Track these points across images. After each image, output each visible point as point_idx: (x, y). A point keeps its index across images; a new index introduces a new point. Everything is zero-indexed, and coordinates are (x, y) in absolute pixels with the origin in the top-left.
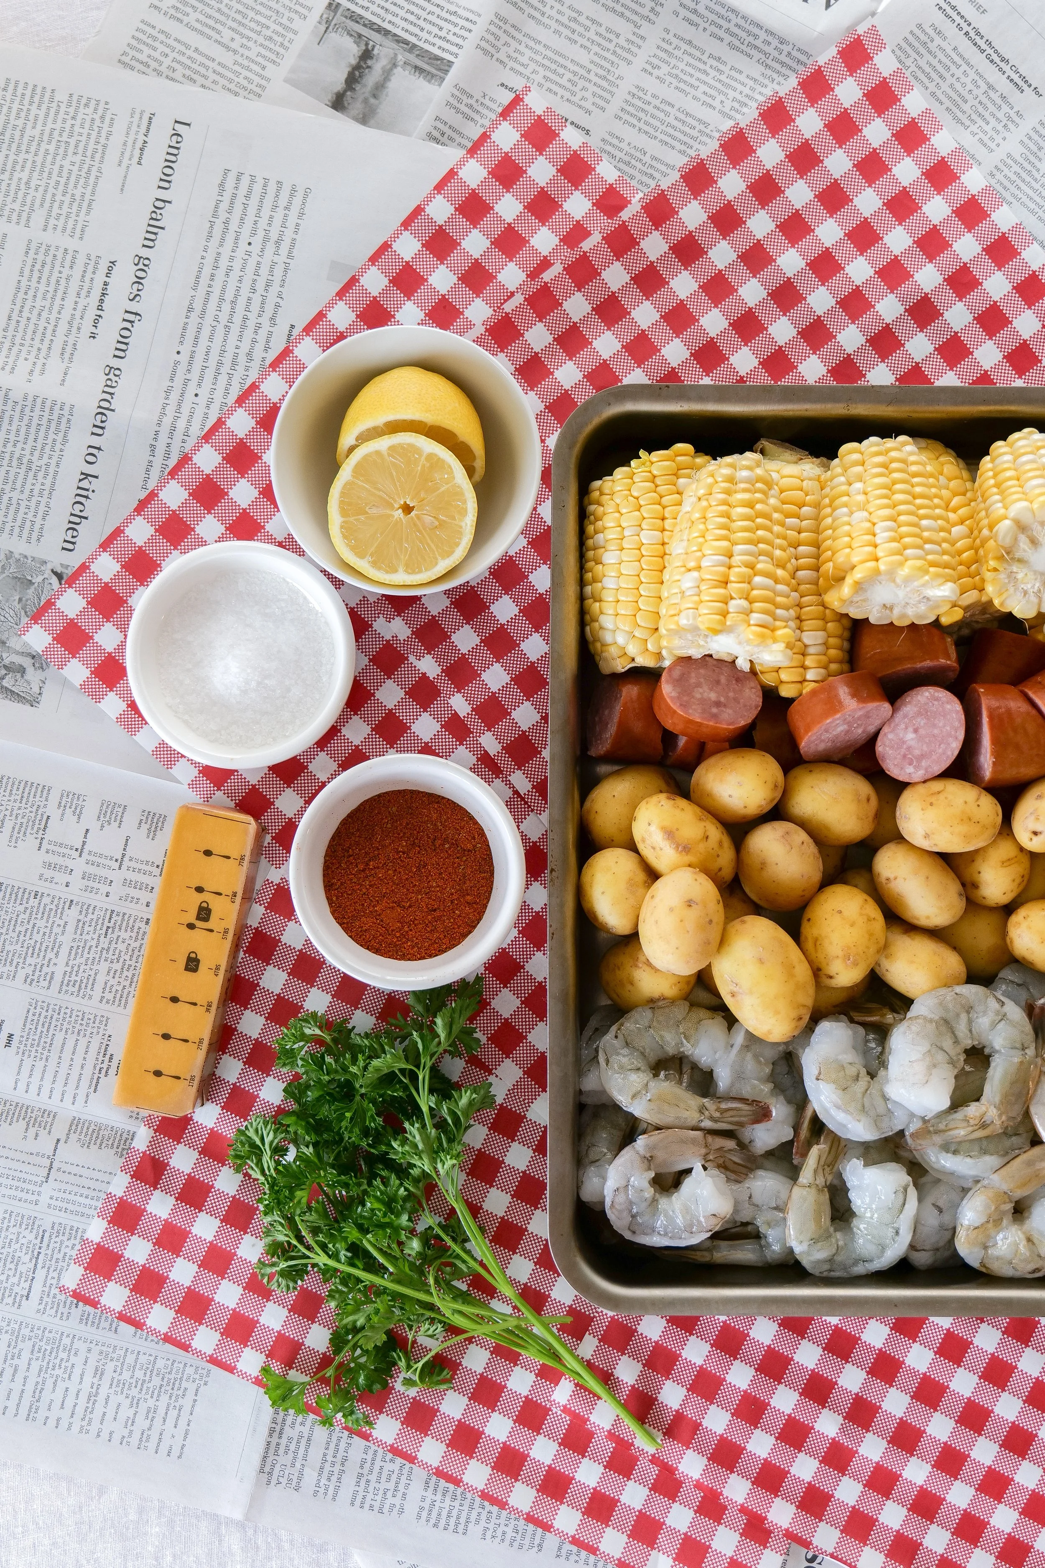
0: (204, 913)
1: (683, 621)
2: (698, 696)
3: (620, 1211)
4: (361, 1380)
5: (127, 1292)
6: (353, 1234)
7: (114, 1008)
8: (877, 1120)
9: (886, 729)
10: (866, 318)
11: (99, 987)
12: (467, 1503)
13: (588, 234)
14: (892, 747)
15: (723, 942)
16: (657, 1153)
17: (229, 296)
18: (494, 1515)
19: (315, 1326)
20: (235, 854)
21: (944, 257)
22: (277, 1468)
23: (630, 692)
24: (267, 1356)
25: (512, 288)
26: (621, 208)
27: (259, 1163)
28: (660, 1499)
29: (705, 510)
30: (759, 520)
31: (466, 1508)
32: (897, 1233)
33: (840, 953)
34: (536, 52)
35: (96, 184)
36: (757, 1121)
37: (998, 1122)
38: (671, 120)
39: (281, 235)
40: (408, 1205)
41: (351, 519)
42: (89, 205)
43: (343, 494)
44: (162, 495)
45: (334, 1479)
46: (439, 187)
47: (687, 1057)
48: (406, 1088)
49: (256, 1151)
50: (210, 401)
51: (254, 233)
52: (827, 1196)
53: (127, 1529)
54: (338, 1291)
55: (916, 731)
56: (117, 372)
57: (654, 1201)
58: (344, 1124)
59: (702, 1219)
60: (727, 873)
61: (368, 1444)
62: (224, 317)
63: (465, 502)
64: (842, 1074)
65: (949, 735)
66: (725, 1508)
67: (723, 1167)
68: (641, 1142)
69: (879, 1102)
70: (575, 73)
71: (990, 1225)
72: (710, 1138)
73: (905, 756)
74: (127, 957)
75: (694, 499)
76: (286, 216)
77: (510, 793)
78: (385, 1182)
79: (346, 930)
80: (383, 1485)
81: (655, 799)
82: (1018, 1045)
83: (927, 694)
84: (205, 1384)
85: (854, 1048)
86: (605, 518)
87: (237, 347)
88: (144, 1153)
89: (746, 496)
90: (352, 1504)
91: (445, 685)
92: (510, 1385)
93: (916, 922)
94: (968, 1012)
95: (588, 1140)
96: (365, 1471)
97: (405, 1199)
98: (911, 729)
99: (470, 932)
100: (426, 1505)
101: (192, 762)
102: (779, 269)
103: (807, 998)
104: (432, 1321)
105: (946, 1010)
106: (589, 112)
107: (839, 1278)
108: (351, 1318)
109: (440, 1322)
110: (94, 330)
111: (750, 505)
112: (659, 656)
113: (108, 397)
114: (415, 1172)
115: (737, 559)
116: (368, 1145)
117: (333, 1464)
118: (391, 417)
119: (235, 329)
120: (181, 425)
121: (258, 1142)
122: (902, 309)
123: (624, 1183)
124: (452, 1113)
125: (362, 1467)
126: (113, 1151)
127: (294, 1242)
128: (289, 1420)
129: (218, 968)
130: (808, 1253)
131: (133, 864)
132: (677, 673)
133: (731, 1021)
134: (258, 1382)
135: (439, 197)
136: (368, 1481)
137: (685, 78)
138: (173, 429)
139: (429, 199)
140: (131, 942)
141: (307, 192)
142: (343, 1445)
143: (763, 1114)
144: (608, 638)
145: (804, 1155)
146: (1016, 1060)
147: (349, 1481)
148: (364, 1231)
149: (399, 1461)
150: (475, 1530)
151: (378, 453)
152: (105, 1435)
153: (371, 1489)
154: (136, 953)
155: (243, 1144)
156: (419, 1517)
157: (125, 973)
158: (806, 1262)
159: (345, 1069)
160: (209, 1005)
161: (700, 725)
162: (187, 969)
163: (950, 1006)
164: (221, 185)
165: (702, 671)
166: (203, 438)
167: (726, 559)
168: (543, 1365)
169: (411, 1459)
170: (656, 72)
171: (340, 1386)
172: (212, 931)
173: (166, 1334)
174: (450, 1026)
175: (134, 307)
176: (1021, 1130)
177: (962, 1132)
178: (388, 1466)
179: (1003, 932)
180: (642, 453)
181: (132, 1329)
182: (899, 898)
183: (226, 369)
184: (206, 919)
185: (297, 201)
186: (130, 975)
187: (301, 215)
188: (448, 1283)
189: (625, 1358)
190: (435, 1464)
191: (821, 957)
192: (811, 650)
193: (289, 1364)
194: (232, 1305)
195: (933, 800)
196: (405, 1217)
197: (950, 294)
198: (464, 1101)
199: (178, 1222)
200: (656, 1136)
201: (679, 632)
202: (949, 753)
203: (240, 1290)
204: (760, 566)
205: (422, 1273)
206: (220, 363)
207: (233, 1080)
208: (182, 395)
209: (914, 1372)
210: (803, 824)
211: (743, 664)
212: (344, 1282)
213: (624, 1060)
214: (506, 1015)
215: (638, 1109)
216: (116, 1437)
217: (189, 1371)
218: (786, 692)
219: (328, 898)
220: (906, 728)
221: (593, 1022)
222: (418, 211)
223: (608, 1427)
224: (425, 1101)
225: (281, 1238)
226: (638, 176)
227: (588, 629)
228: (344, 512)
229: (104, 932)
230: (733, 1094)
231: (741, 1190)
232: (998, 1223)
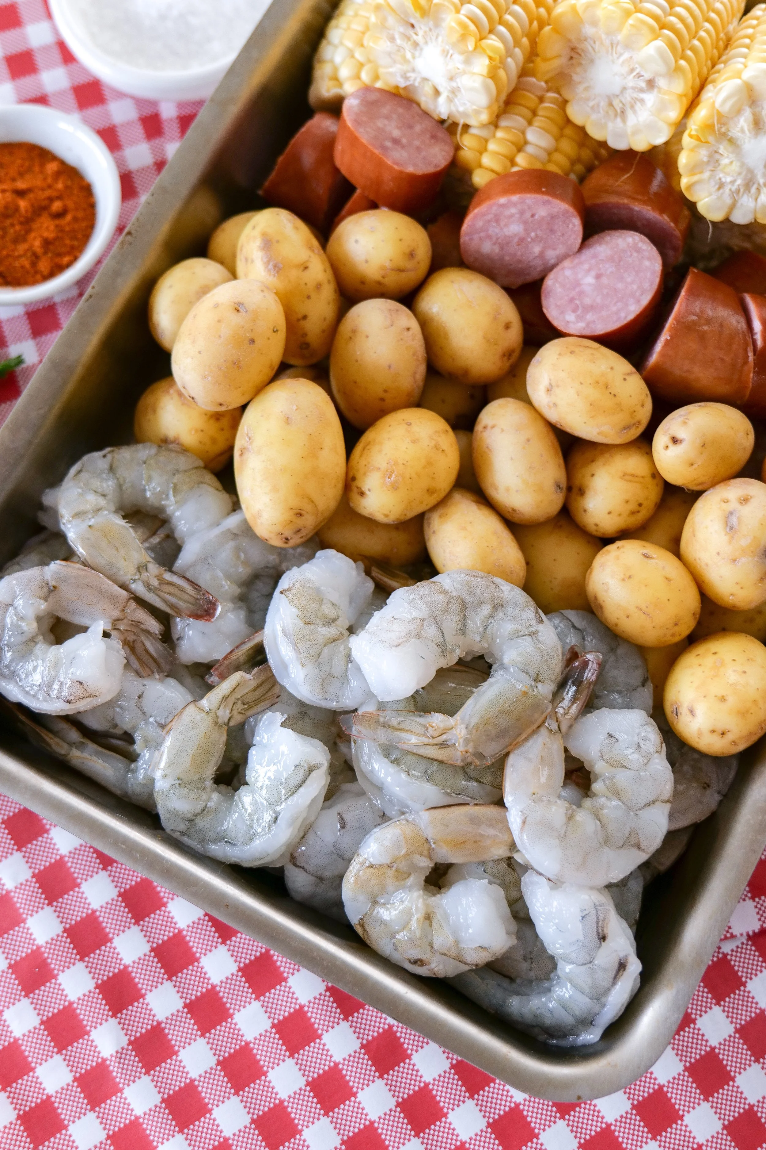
8: (326, 679)
9: (566, 263)
14: (563, 286)
16: (62, 585)
32: (276, 820)
33: (384, 466)
36: (197, 616)
37: (460, 747)
47: (168, 519)
52: (223, 738)
55: (598, 277)
57: (33, 640)
59: (67, 684)
64: (314, 606)
67: (130, 646)
68: (55, 566)
69: (339, 659)
71: (391, 873)
72: (133, 604)
73: (572, 300)
82: (533, 673)
83: (630, 240)
93: (492, 494)
94: (495, 608)
98: (593, 273)
107: (189, 847)
123: (9, 601)
130: (167, 795)
133: (234, 502)
143: (204, 610)
144: (329, 54)
145: (223, 677)
146: (519, 686)
158: (162, 807)
163: (479, 592)
176: (487, 779)
177: (414, 740)
182: (487, 457)
191: (362, 463)
192: (530, 149)
200: (72, 568)
202: (623, 315)
209: (237, 1034)
210: (424, 323)
213: (96, 480)
215: (74, 531)
218: (477, 178)
220: (589, 270)
230: (188, 575)
231: (134, 685)
232: (402, 876)
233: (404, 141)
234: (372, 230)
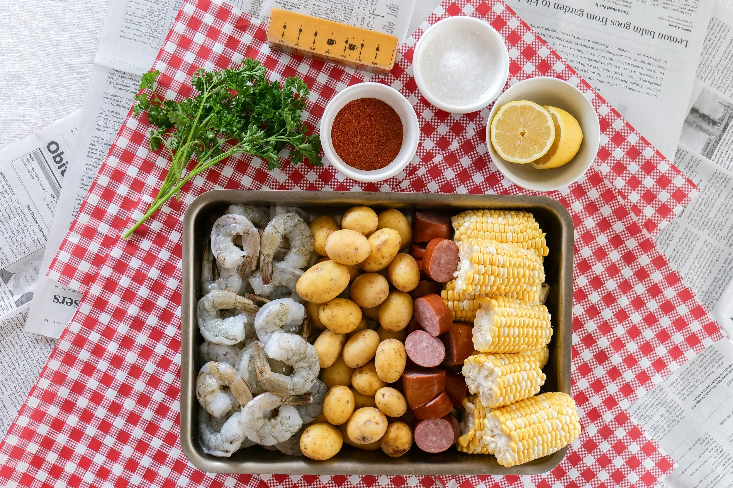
0: (352, 47)
1: (475, 247)
2: (443, 255)
3: (226, 221)
4: (153, 113)
5: (191, 14)
6: (217, 108)
7: (311, 10)
8: (263, 328)
9: (427, 334)
10: (599, 333)
11: (320, 4)
12: (101, 157)
13: (637, 216)
14: (420, 337)
15: (339, 264)
16: (250, 236)
17: (613, 63)
18: (95, 169)
19: (176, 94)
20: (377, 61)
21: (625, 366)
22: (116, 77)
23: (444, 228)
24: (163, 74)
25: (614, 183)
26: (648, 229)
27: (246, 70)
28: (102, 239)
29: (522, 257)
30: (517, 279)
31: (99, 157)
32: (216, 336)
33: (334, 314)
34: (714, 195)
35: (661, 6)
36: (263, 280)
37: (263, 378)
38: (685, 252)
39: (639, 85)
40: (229, 132)
41: (519, 110)
42: (652, 4)
43: (530, 107)
44: (529, 33)
45: (111, 101)
46: (658, 153)
47: (290, 251)
48: (278, 131)
49: (252, 68)
50: (568, 54)
51: (639, 74)
52: (231, 307)
53: (90, 13)
54: (191, 103)
55: (427, 347)
56: (581, 15)
57: (230, 235)
58: (264, 105)
59: (223, 255)
60: (368, 267)
61: (126, 116)
62: (604, 60)
63: (526, 158)
64: (283, 314)
65: (425, 360)
66: (98, 266)
67: (244, 264)
68: (255, 230)
69: (271, 329)
70: (705, 211)
71: (219, 375)
72: (256, 259)
73: (416, 342)
74: (332, 16)
75: (526, 253)
76: (647, 87)
77: (400, 180)
78: (239, 122)
79: (345, 107)
80: (108, 121)
81: (399, 236)
82: (294, 388)
83: (442, 351)
84: (152, 47)
85: (293, 320)
86: (517, 218)
87: (591, 66)
88: (250, 22)
89: (527, 274)
90: (101, 109)
91: (446, 153)
92: (150, 176)
93: (346, 346)
94: (308, 367)
95: (255, 209)
96: (114, 115)
97: (231, 130)
98: (427, 345)
99: (343, 160)
100: (100, 140)
101: (415, 44)
102: (621, 296)
103: (315, 300)
104: (179, 143)
105: (310, 358)
106: (688, 217)
107: (197, 312)
108: (180, 108)
109: (178, 146)
110: (599, 5)
111: (524, 276)
112: (459, 240)
113: (571, 10)
114: (243, 135)
115: (501, 269)
116: (254, 116)
117: (118, 101)
118: (562, 127)
119: (599, 65)
120: (558, 41)
121: (255, 70)
122: (603, 348)
123: (238, 222)
124: (268, 150)
125: (116, 113)
126: (250, 9)
127: (213, 84)
128: (136, 83)
129: (329, 53)
130: (207, 300)
131: (372, 19)
132: (452, 247)
133: (305, 269)
134: (153, 69)
135: (653, 153)
136: (110, 116)
137: (702, 259)
138: (557, 38)
139: (653, 148)
140: (339, 18)
141: (657, 97)
142: (126, 105)
143: (266, 281)
144: (467, 219)
145: (249, 298)
146: (289, 386)
147: (110, 108)
148: (218, 113)
149: (119, 129)
150: (89, 161)
151: (547, 121)
152: (131, 4)
153: (107, 117)
154: (334, 20)
155: (254, 63)
156: (95, 137)
157: (326, 15)
158: (203, 299)
159: (286, 106)
160: (313, 49)
161: (431, 256)
162: (329, 40)
163: (311, 359)
164: (660, 60)
165: (453, 257)
166: (553, 51)
167: (501, 265)
168: (158, 191)
169: (120, 134)
170: (705, 246)
171: (151, 104)
172: (345, 50)
173: (173, 30)
174: (305, 149)
175: (609, 22)
176: (259, 389)
177: (258, 364)
178: (116, 124)
179: (341, 384)
180: (545, 234)
181: (175, 16)
182: (356, 339)
183: (582, 61)
184: (350, 48)
185: (653, 92)
186: (325, 17)
187: (647, 94)
188: (194, 149)
189: (161, 225)
190: (118, 144)
191: (333, 306)
192: (461, 304)
193: (160, 83)
194: (185, 59)
195: (398, 353)
196: (224, 130)
197: (609, 368)
198: (273, 155)
199: (220, 36)
200: (257, 236)
201: (471, 246)
202: (417, 360)
203: (191, 62)
204: (498, 279)
205: (199, 138)
206: (584, 59)
207: (280, 60)
208: (571, 42)
209: (154, 347)
210: (388, 299)
211: (456, 274)
212: (195, 106)
213: (289, 223)
214: (307, 177)
215: (269, 229)
216: (129, 9)
217: (157, 41)
218: (443, 293)
219: (358, 100)
220: (428, 343)
221: (303, 213)
222: (648, 144)
223: (133, 217)
224: (272, 139)
225: (214, 79)
226: (661, 238)
227: (470, 211)
228: (522, 107)
229: (343, 6)
230: (274, 269)
231: (234, 272)
232: (220, 379)
233: (441, 265)
234: (405, 272)
